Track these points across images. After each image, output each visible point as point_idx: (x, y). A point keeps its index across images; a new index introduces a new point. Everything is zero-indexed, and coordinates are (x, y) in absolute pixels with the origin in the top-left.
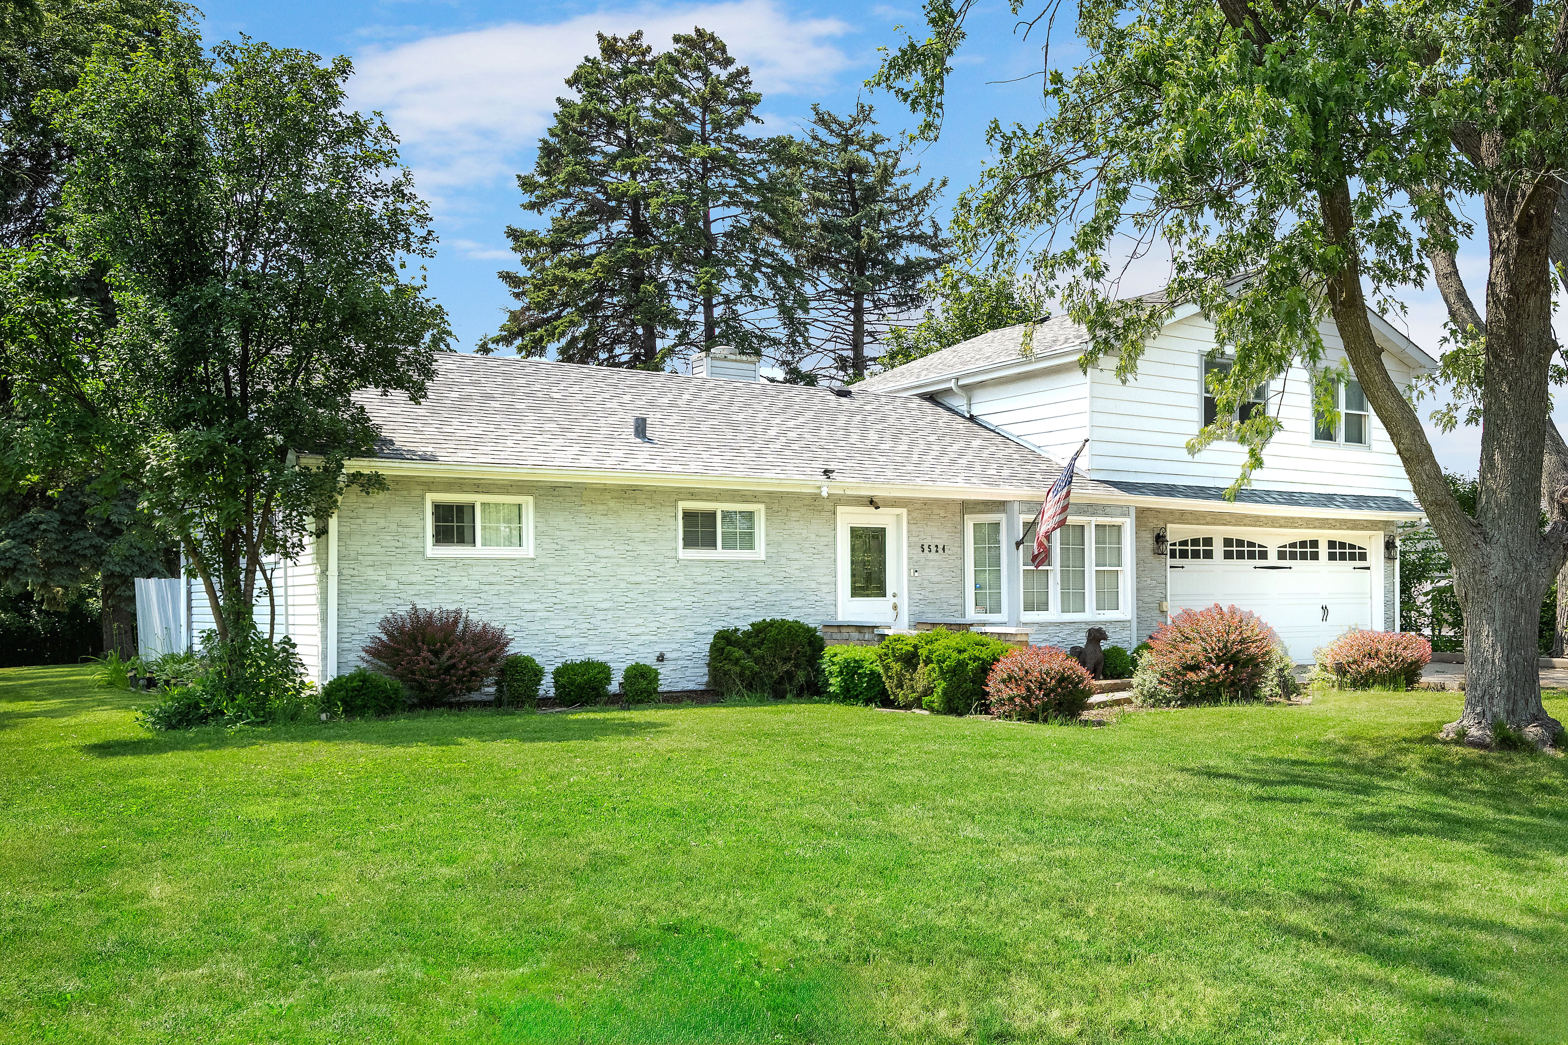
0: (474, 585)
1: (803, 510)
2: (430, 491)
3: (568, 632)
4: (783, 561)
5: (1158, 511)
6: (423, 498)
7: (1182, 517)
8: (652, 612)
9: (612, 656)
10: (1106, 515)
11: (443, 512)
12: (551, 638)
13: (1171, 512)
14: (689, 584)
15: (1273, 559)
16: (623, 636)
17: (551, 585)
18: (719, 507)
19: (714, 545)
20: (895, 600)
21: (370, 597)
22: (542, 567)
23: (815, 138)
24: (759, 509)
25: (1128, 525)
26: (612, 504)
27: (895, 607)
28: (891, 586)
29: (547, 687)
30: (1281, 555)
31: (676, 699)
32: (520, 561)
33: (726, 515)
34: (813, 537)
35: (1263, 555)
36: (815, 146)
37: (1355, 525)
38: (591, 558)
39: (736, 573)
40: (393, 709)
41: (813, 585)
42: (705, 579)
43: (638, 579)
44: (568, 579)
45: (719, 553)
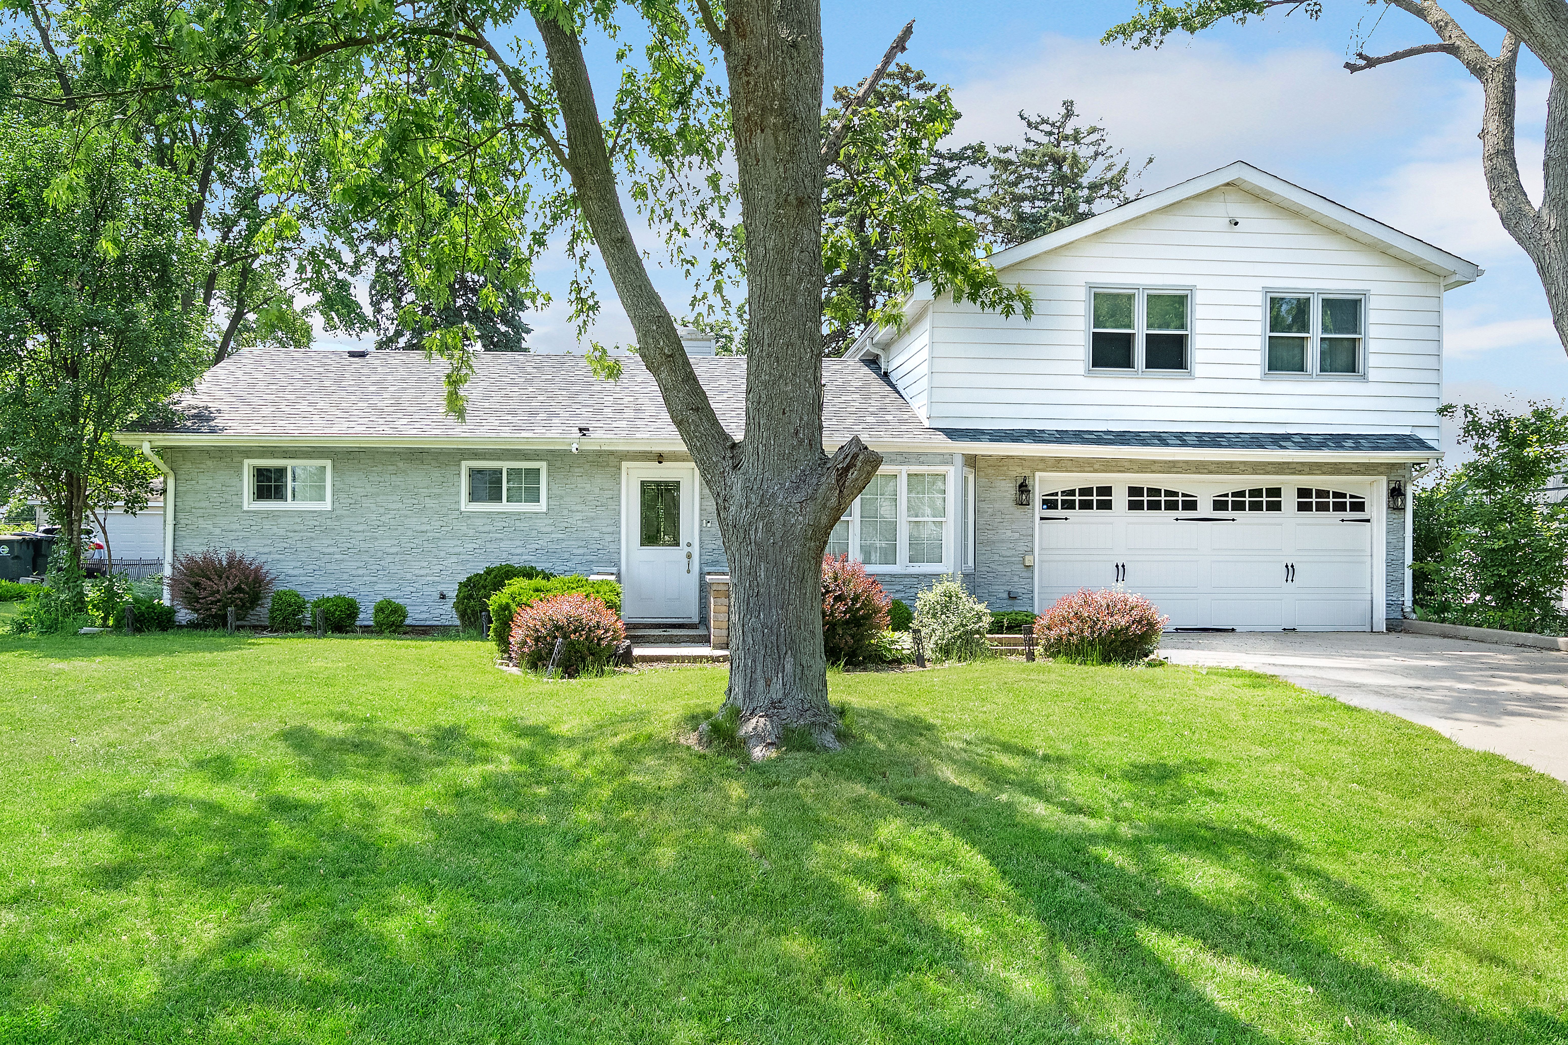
0: (282, 532)
1: (587, 466)
2: (248, 458)
3: (360, 572)
4: (565, 512)
5: (1022, 459)
6: (242, 463)
7: (1058, 464)
8: (436, 557)
9: (398, 593)
10: (922, 463)
11: (261, 474)
12: (345, 577)
13: (1043, 459)
14: (471, 532)
15: (1205, 508)
16: (409, 576)
17: (346, 532)
18: (505, 465)
19: (500, 499)
20: (689, 549)
21: (200, 541)
22: (339, 518)
24: (543, 466)
25: (953, 473)
26: (401, 464)
27: (689, 556)
28: (684, 537)
30: (1219, 505)
32: (320, 513)
33: (510, 471)
34: (597, 490)
35: (1191, 505)
38: (382, 510)
39: (518, 523)
41: (596, 534)
42: (486, 529)
43: (424, 528)
44: (360, 528)
45: (504, 506)
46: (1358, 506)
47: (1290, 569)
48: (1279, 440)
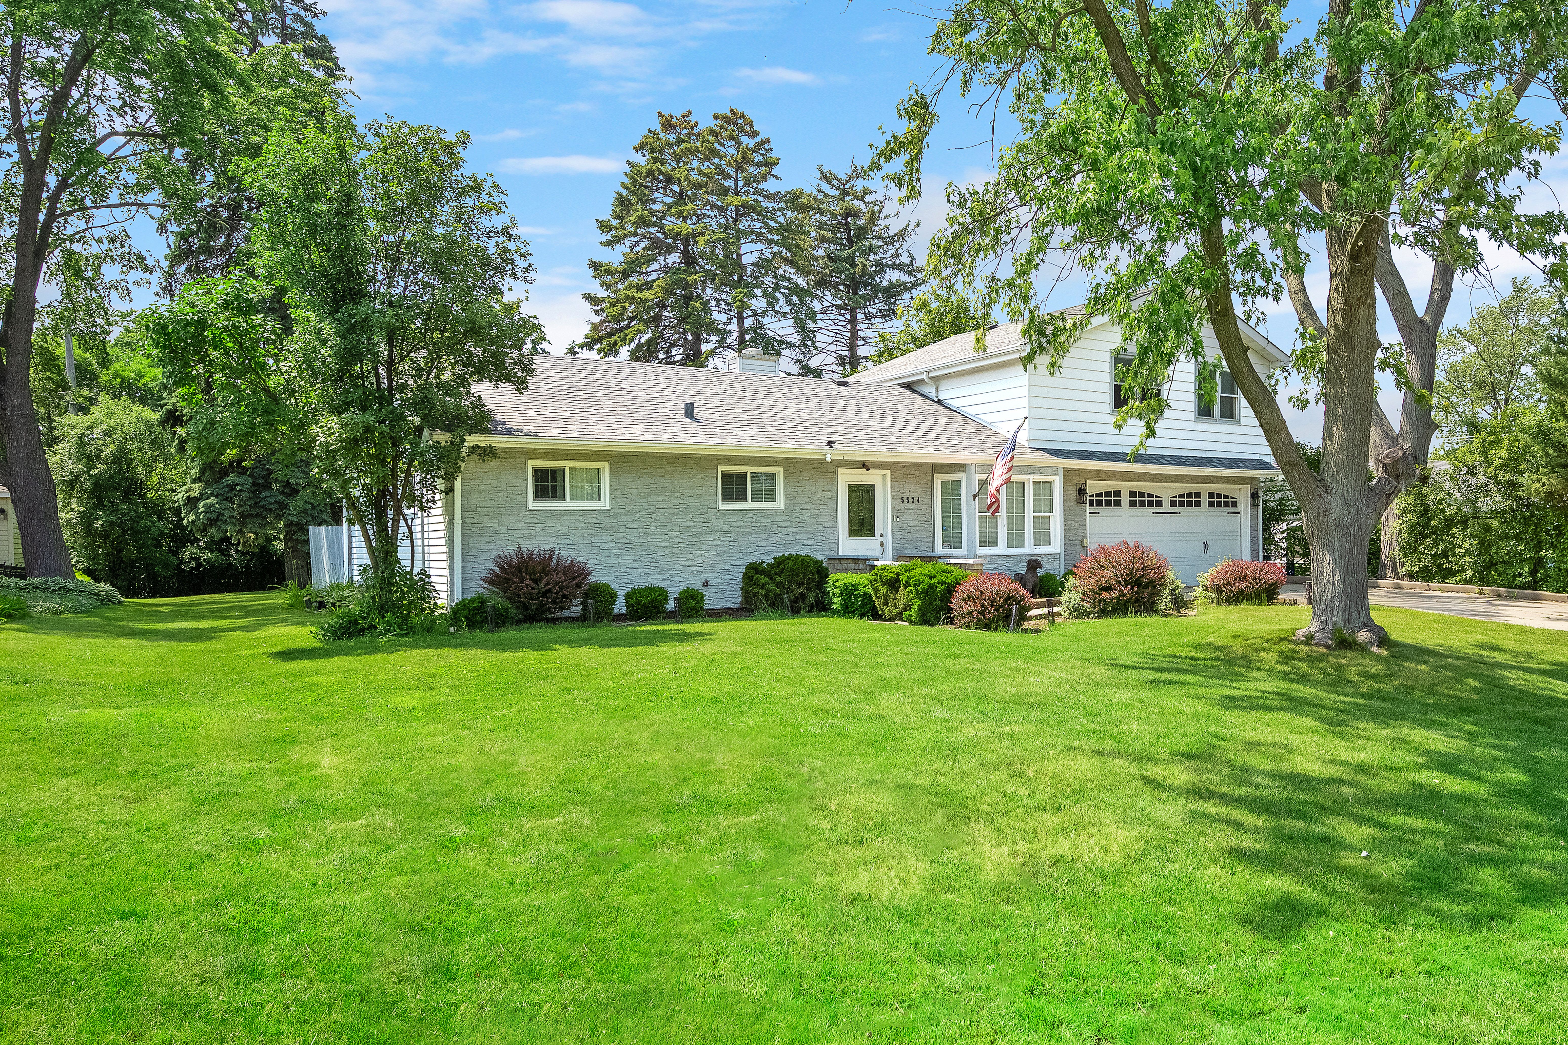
0: (565, 530)
1: (812, 472)
2: (531, 459)
3: (636, 565)
4: (798, 510)
5: (1080, 471)
6: (526, 464)
7: (1099, 475)
8: (699, 549)
9: (668, 582)
10: (1041, 474)
11: (540, 475)
12: (623, 569)
13: (1090, 471)
14: (726, 528)
15: (1166, 506)
16: (677, 567)
17: (623, 529)
18: (749, 470)
19: (746, 499)
20: (882, 539)
21: (486, 539)
22: (616, 516)
23: (820, 191)
24: (779, 471)
25: (1058, 481)
26: (668, 468)
27: (882, 544)
28: (878, 529)
29: (620, 606)
30: (1173, 504)
31: (717, 615)
32: (599, 511)
33: (754, 476)
34: (820, 492)
35: (1159, 504)
36: (820, 196)
37: (1228, 480)
38: (653, 509)
39: (762, 520)
40: (504, 623)
41: (820, 528)
42: (738, 524)
43: (689, 524)
44: (635, 525)
45: (749, 505)
46: (1234, 504)
47: (1206, 545)
48: (1207, 462)
